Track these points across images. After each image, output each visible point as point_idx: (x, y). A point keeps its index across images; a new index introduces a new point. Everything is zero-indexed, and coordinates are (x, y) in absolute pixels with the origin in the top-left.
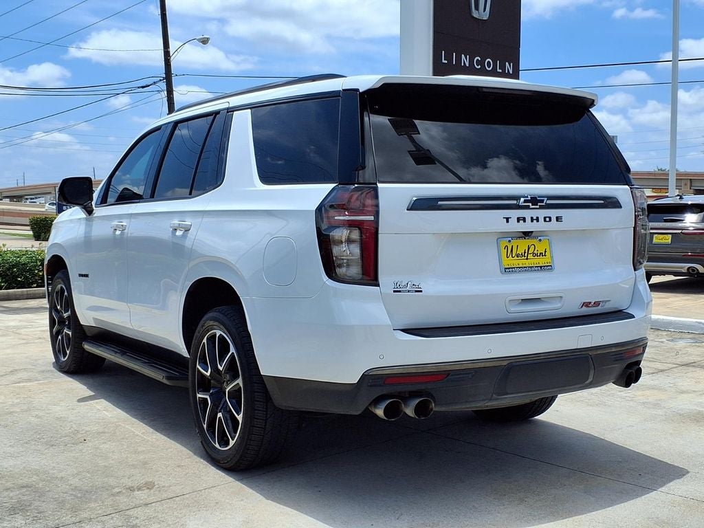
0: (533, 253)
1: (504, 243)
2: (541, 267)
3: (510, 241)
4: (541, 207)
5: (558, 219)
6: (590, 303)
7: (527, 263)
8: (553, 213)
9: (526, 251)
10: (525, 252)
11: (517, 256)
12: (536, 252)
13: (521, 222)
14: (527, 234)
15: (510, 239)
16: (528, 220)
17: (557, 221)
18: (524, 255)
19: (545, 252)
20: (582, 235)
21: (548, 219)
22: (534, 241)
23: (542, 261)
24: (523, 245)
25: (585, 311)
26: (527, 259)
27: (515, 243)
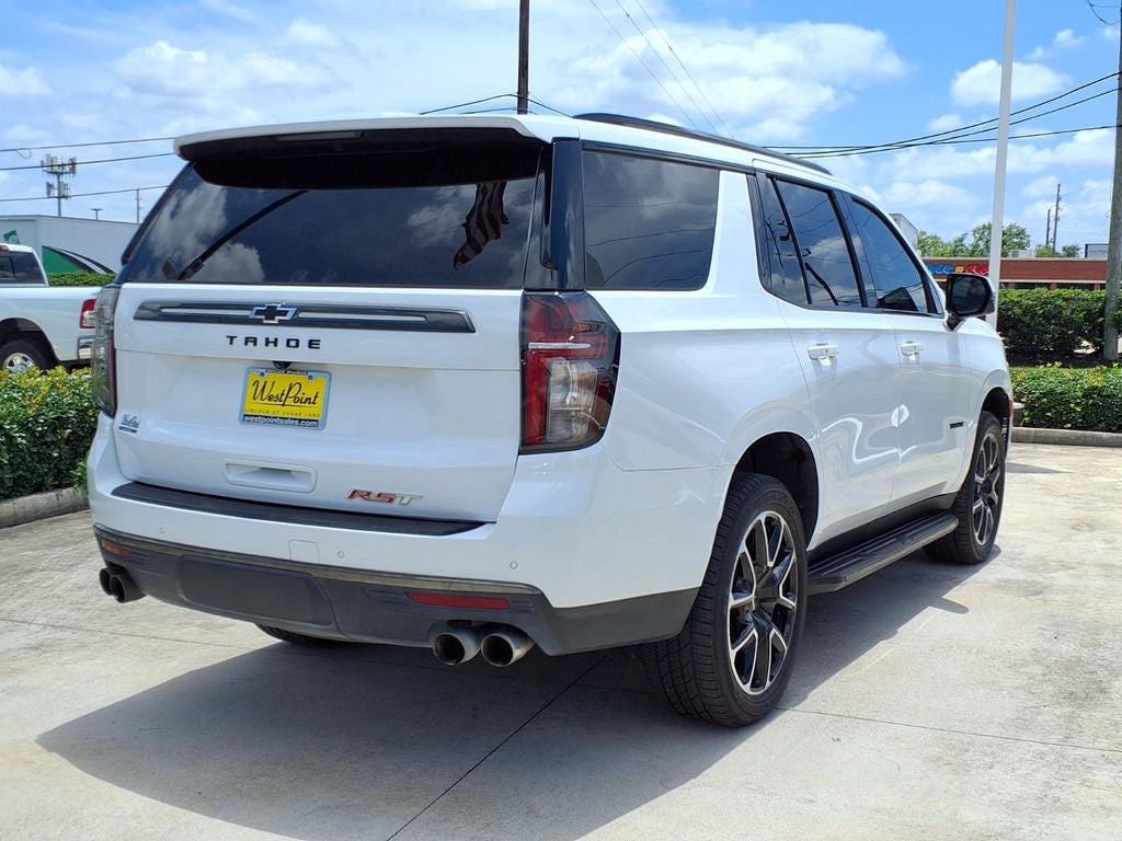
0: (295, 397)
1: (255, 376)
2: (300, 420)
3: (262, 374)
4: (282, 323)
5: (312, 344)
6: (369, 493)
7: (281, 411)
8: (303, 334)
9: (286, 393)
10: (282, 394)
11: (270, 400)
12: (300, 395)
13: (251, 344)
14: (284, 366)
15: (264, 371)
16: (261, 342)
17: (310, 346)
18: (280, 399)
19: (316, 397)
20: (364, 374)
21: (293, 343)
22: (301, 378)
23: (305, 411)
24: (281, 382)
25: (358, 504)
26: (283, 405)
27: (271, 377)
